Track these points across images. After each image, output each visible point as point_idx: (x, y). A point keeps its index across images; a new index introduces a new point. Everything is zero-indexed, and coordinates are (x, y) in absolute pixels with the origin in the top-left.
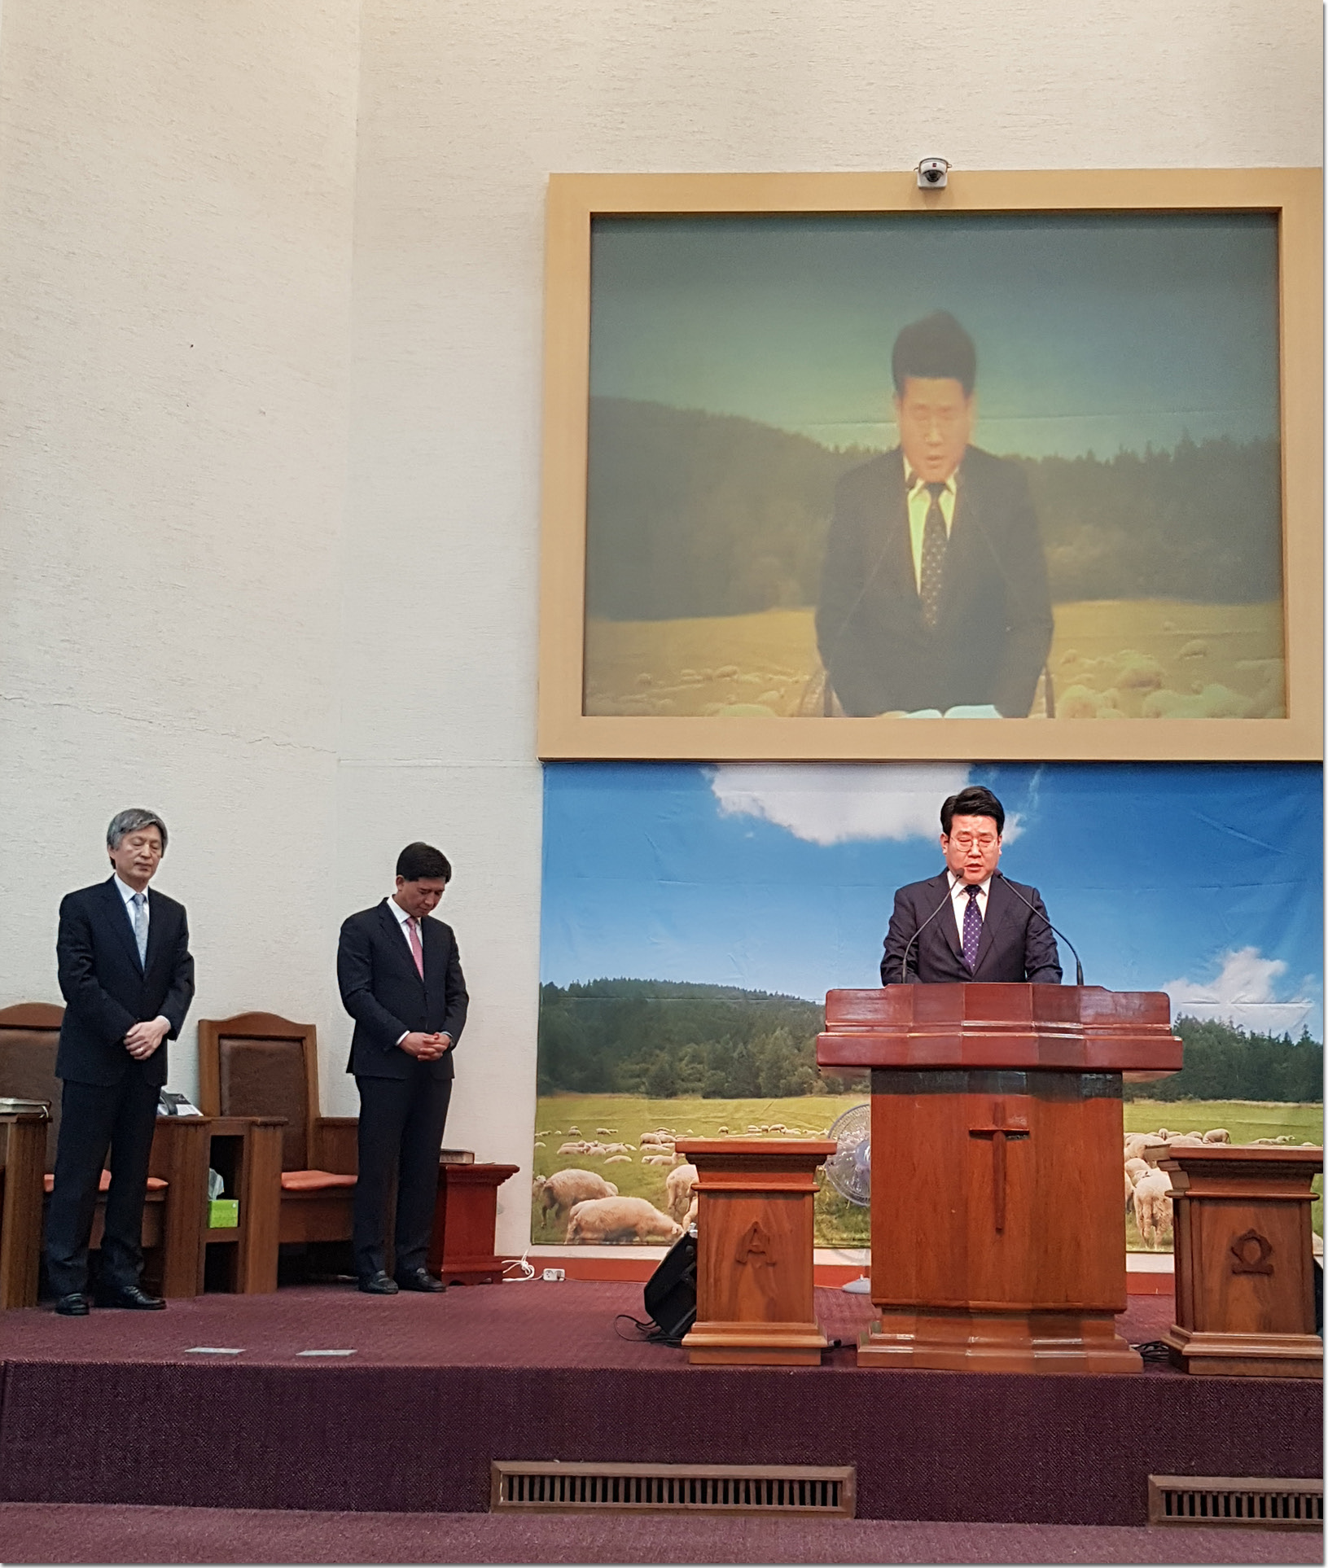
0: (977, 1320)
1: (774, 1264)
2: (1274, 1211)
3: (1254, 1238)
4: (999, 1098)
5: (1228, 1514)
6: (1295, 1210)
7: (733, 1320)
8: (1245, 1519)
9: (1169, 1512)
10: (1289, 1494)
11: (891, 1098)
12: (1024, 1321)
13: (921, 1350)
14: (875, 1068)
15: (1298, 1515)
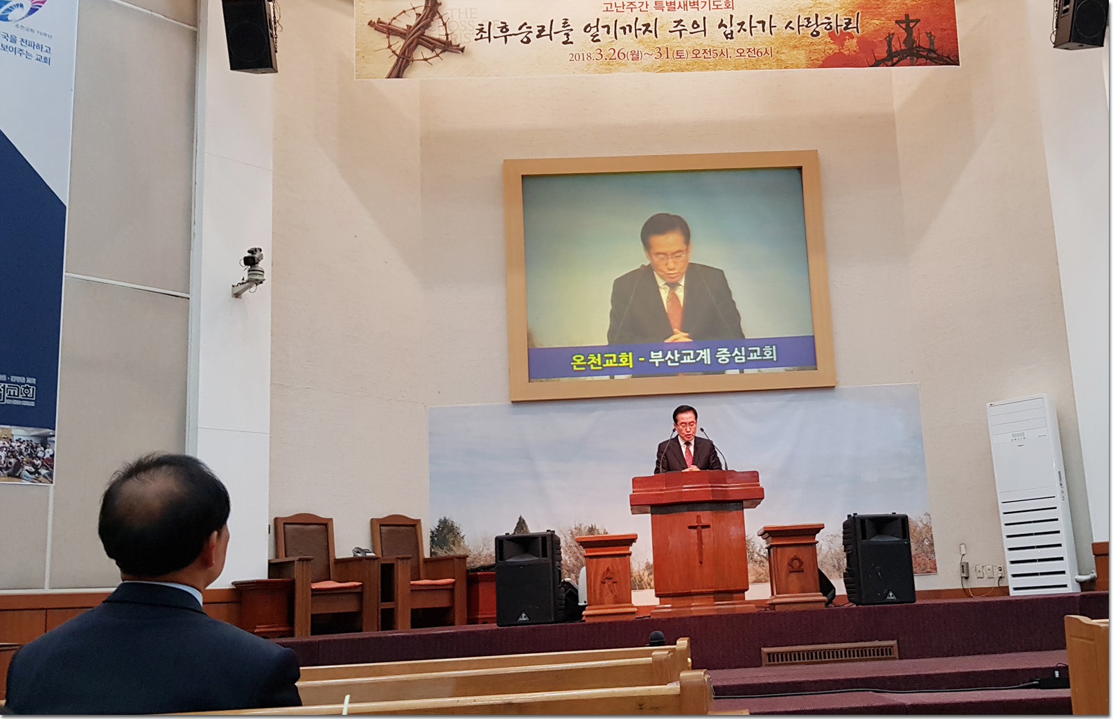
0: (695, 597)
1: (616, 582)
2: (802, 548)
3: (796, 559)
4: (699, 513)
5: (791, 660)
6: (810, 547)
7: (601, 604)
8: (797, 661)
9: (770, 661)
10: (813, 651)
11: (658, 516)
12: (712, 596)
13: (674, 610)
14: (652, 506)
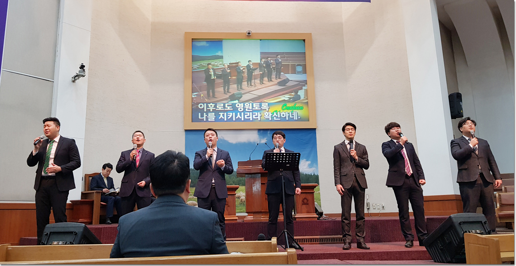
0: (263, 214)
1: (229, 206)
2: (308, 194)
3: (305, 199)
5: (303, 242)
6: (311, 194)
8: (306, 243)
10: (312, 238)
13: (254, 219)
14: (246, 174)
15: (314, 242)
